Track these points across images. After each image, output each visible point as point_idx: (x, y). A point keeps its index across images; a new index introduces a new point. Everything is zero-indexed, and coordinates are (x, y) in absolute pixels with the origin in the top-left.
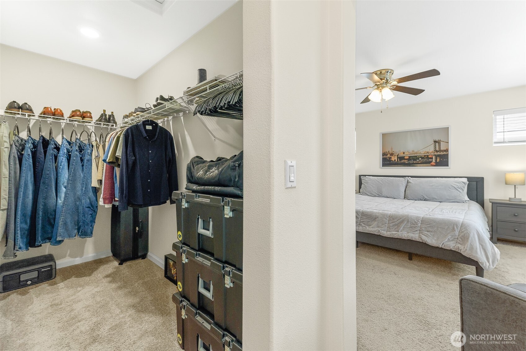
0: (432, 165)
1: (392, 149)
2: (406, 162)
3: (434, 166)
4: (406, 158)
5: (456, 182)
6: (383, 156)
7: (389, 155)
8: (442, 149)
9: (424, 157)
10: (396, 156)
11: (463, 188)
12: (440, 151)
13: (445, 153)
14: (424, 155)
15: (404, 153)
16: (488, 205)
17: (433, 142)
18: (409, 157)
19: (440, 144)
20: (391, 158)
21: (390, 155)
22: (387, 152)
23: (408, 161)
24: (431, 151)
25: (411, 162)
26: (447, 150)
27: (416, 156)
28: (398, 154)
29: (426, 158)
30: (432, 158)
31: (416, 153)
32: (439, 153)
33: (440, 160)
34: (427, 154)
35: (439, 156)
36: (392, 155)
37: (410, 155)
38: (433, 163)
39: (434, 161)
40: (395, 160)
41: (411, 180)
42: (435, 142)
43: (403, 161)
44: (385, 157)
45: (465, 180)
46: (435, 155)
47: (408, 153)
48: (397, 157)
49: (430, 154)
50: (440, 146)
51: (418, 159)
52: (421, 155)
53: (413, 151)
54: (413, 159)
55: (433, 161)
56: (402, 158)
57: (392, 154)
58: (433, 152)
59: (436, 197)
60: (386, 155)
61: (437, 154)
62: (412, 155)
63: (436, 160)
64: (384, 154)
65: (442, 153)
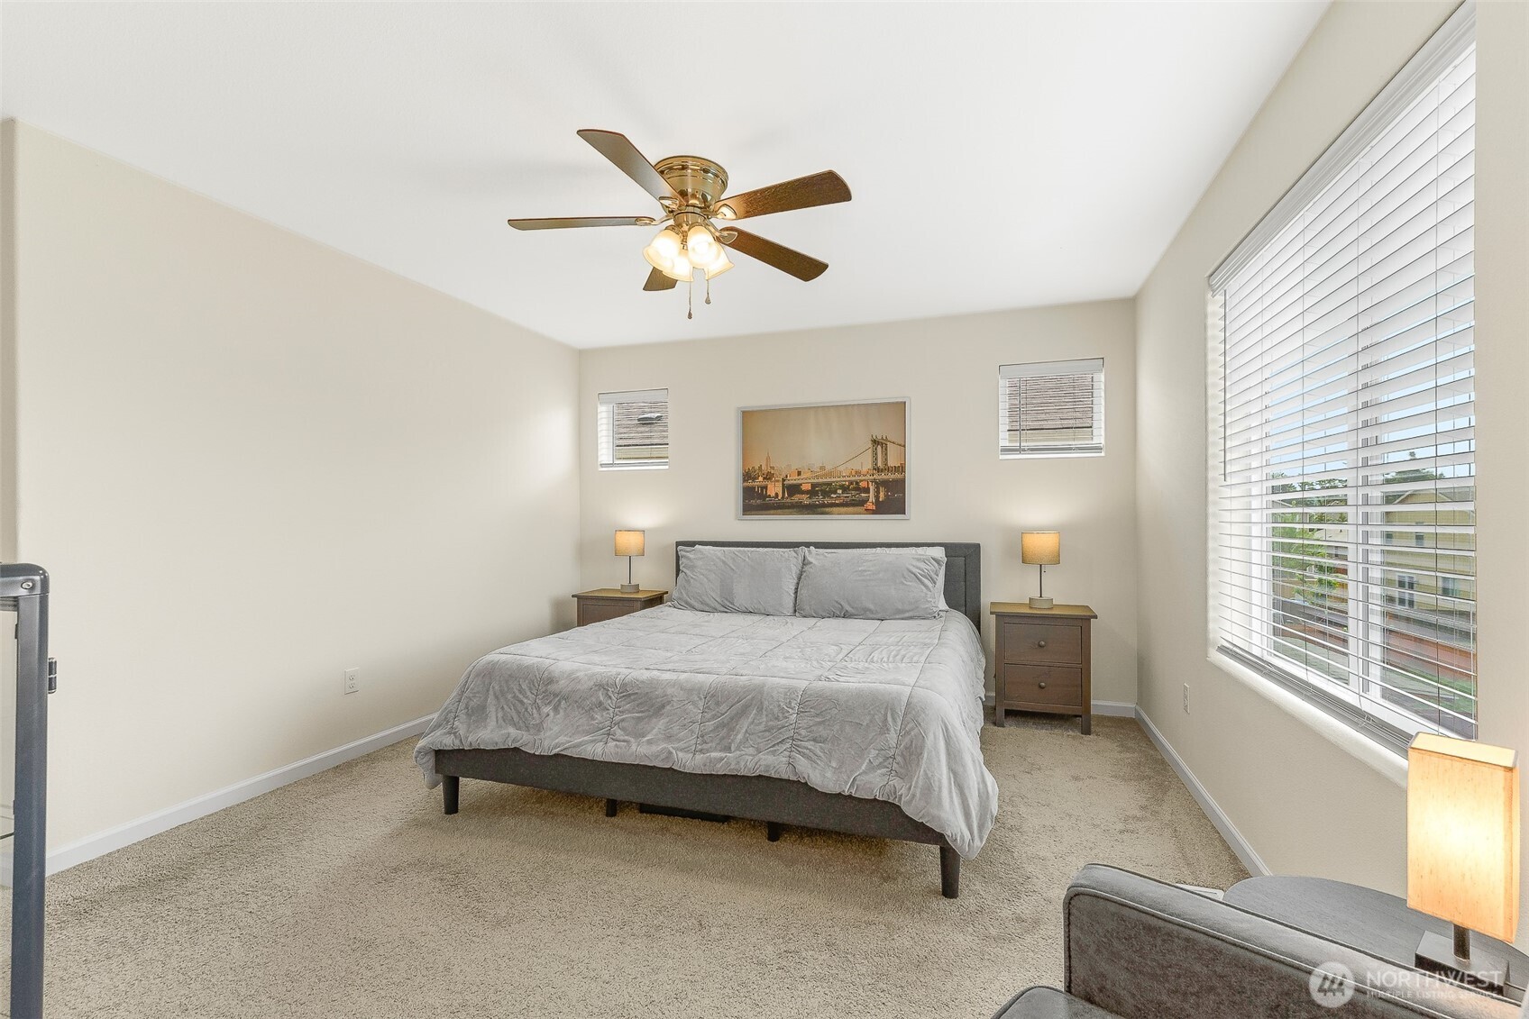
0: (869, 511)
1: (768, 459)
2: (805, 499)
4: (804, 488)
5: (918, 560)
6: (744, 481)
7: (761, 479)
8: (890, 464)
9: (849, 486)
10: (778, 481)
11: (934, 576)
12: (887, 469)
13: (897, 476)
14: (848, 479)
15: (799, 473)
16: (989, 621)
17: (870, 444)
18: (814, 485)
19: (886, 449)
20: (766, 487)
21: (764, 478)
22: (757, 467)
23: (810, 498)
24: (864, 470)
25: (819, 499)
26: (901, 469)
27: (829, 484)
28: (783, 476)
29: (853, 489)
30: (867, 490)
31: (830, 474)
32: (883, 476)
33: (886, 496)
34: (857, 478)
35: (885, 483)
36: (769, 479)
37: (816, 481)
38: (870, 506)
39: (872, 498)
40: (777, 495)
41: (814, 555)
42: (875, 442)
43: (796, 498)
44: (750, 483)
45: (939, 553)
46: (874, 481)
47: (809, 475)
48: (783, 485)
49: (864, 478)
50: (886, 454)
51: (835, 492)
52: (842, 479)
53: (822, 468)
54: (821, 490)
55: (870, 500)
56: (793, 489)
57: (768, 477)
58: (871, 472)
59: (872, 607)
60: (754, 479)
61: (880, 477)
62: (820, 480)
63: (877, 497)
64: (747, 476)
65: (891, 476)
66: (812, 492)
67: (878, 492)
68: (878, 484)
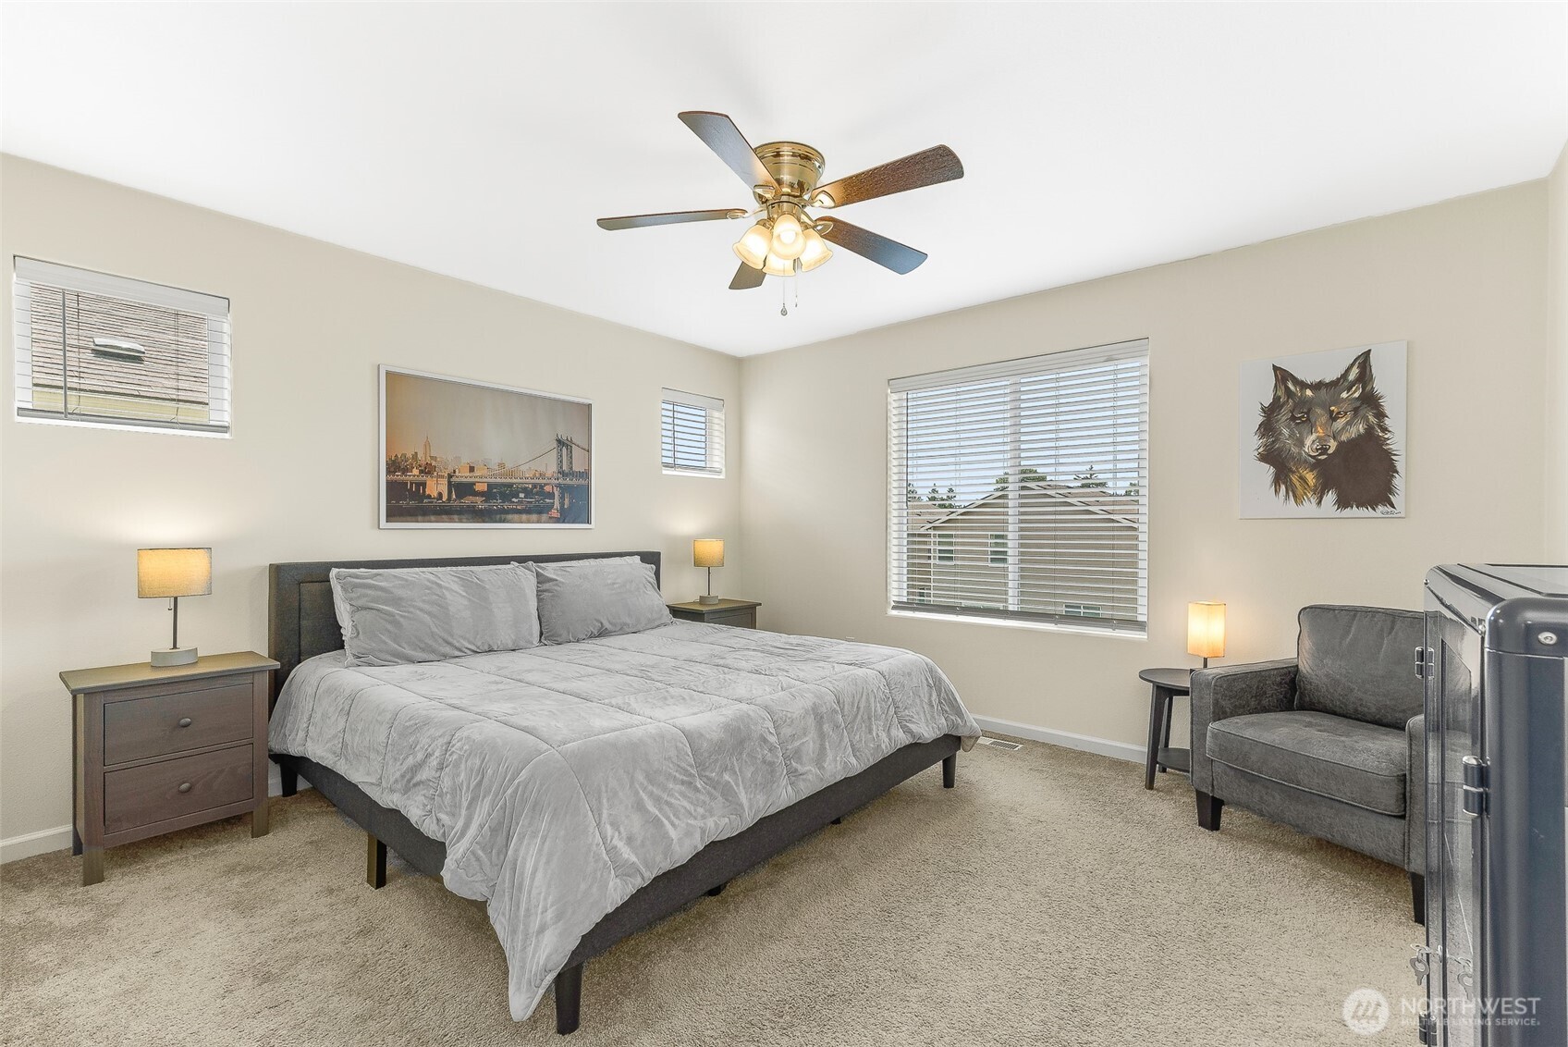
1: (427, 445)
2: (480, 503)
3: (558, 521)
4: (479, 488)
6: (389, 472)
7: (415, 472)
8: (576, 468)
9: (532, 489)
10: (443, 477)
12: (572, 474)
13: (581, 482)
14: (532, 482)
15: (472, 469)
17: (555, 444)
18: (490, 485)
19: (571, 452)
20: (424, 484)
21: (421, 472)
22: (409, 455)
23: (486, 501)
24: (549, 474)
25: (497, 504)
26: (586, 475)
27: (510, 485)
28: (450, 470)
29: (537, 494)
30: (551, 495)
31: (511, 474)
32: (568, 481)
33: (571, 502)
34: (541, 481)
35: (569, 489)
36: (429, 473)
37: (493, 480)
38: (555, 513)
39: (557, 505)
40: (440, 495)
42: (559, 441)
43: (468, 501)
44: (398, 476)
46: (558, 486)
47: (485, 472)
48: (449, 483)
49: (548, 481)
50: (571, 457)
51: (517, 497)
52: (524, 481)
53: (501, 465)
54: (500, 493)
55: (555, 507)
56: (463, 489)
57: (428, 470)
58: (556, 476)
60: (405, 471)
61: (565, 482)
62: (498, 480)
63: (562, 504)
64: (393, 466)
65: (575, 482)
66: (488, 495)
67: (562, 498)
68: (564, 489)
